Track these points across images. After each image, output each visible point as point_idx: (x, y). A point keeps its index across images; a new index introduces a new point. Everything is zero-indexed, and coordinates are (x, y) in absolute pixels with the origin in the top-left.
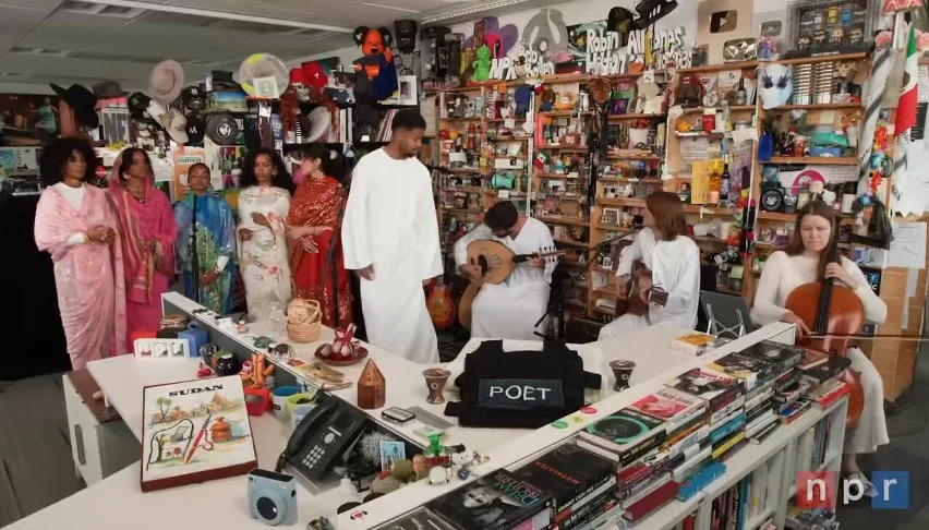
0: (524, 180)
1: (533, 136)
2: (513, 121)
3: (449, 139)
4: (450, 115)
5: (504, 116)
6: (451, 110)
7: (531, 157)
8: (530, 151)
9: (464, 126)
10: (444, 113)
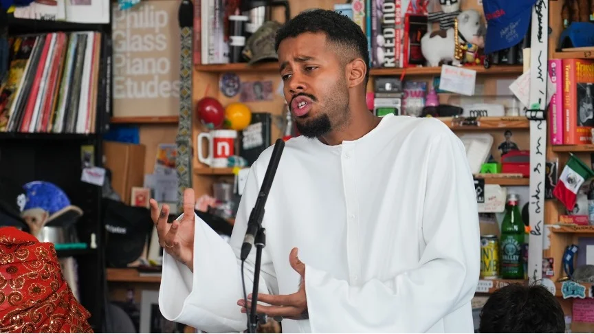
0: (512, 244)
1: (547, 115)
2: (471, 73)
3: (225, 125)
4: (235, 55)
5: (433, 59)
6: (238, 41)
7: (538, 179)
8: (538, 159)
9: (270, 89)
10: (214, 49)
